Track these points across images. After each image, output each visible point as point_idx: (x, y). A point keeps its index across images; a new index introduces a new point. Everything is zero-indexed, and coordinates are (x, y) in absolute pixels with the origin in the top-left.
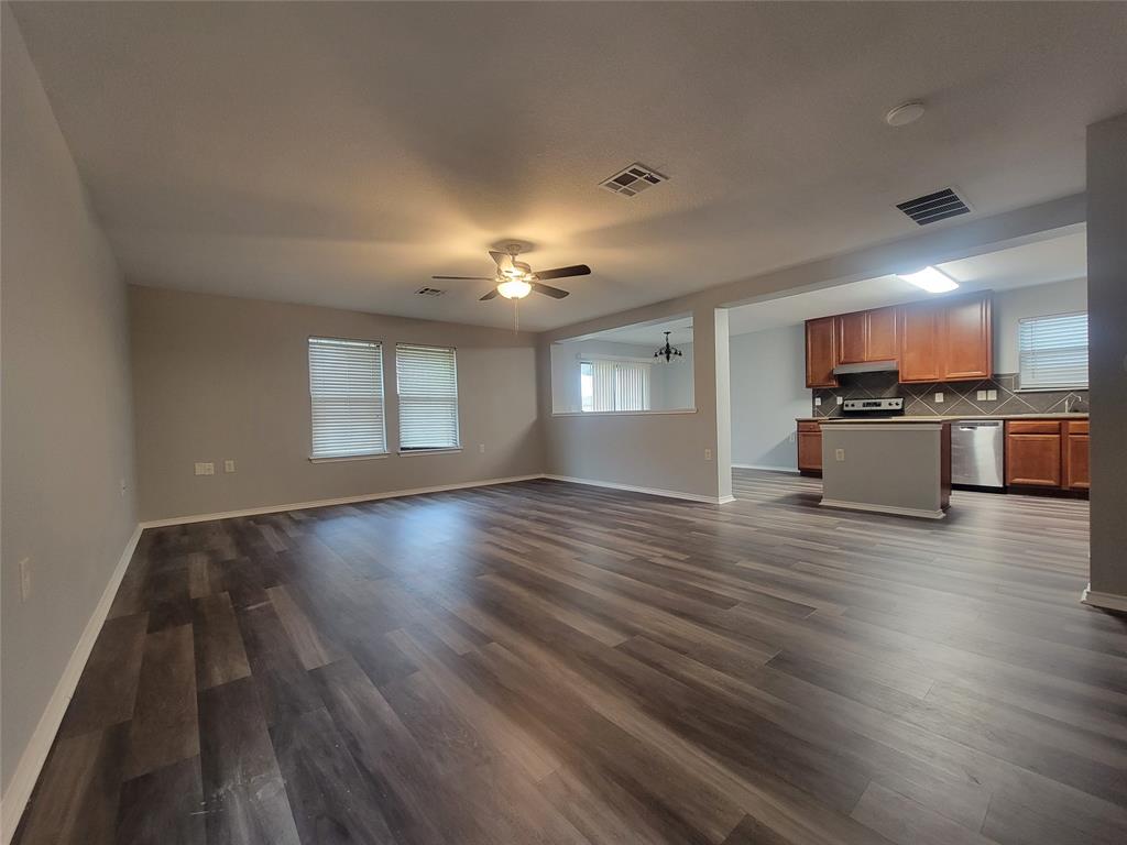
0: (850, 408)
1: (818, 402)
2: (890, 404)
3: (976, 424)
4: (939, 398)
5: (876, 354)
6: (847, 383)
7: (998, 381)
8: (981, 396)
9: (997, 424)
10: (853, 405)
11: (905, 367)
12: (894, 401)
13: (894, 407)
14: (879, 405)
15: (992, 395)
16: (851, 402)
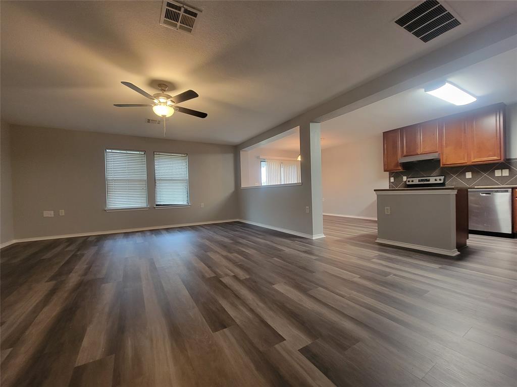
0: (411, 183)
1: (392, 180)
2: (436, 180)
3: (492, 191)
4: (469, 175)
5: (425, 149)
6: (409, 168)
7: (510, 163)
8: (498, 173)
9: (507, 191)
10: (412, 181)
11: (444, 156)
12: (438, 178)
13: (438, 182)
14: (429, 181)
15: (506, 173)
16: (411, 179)
